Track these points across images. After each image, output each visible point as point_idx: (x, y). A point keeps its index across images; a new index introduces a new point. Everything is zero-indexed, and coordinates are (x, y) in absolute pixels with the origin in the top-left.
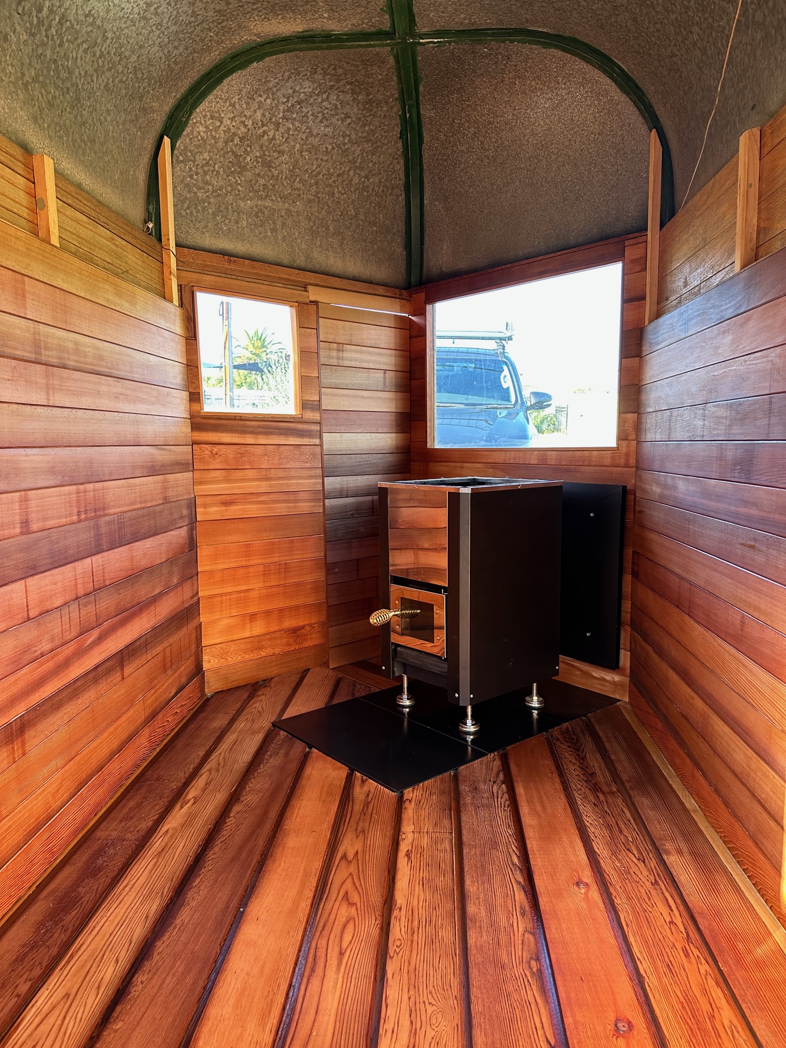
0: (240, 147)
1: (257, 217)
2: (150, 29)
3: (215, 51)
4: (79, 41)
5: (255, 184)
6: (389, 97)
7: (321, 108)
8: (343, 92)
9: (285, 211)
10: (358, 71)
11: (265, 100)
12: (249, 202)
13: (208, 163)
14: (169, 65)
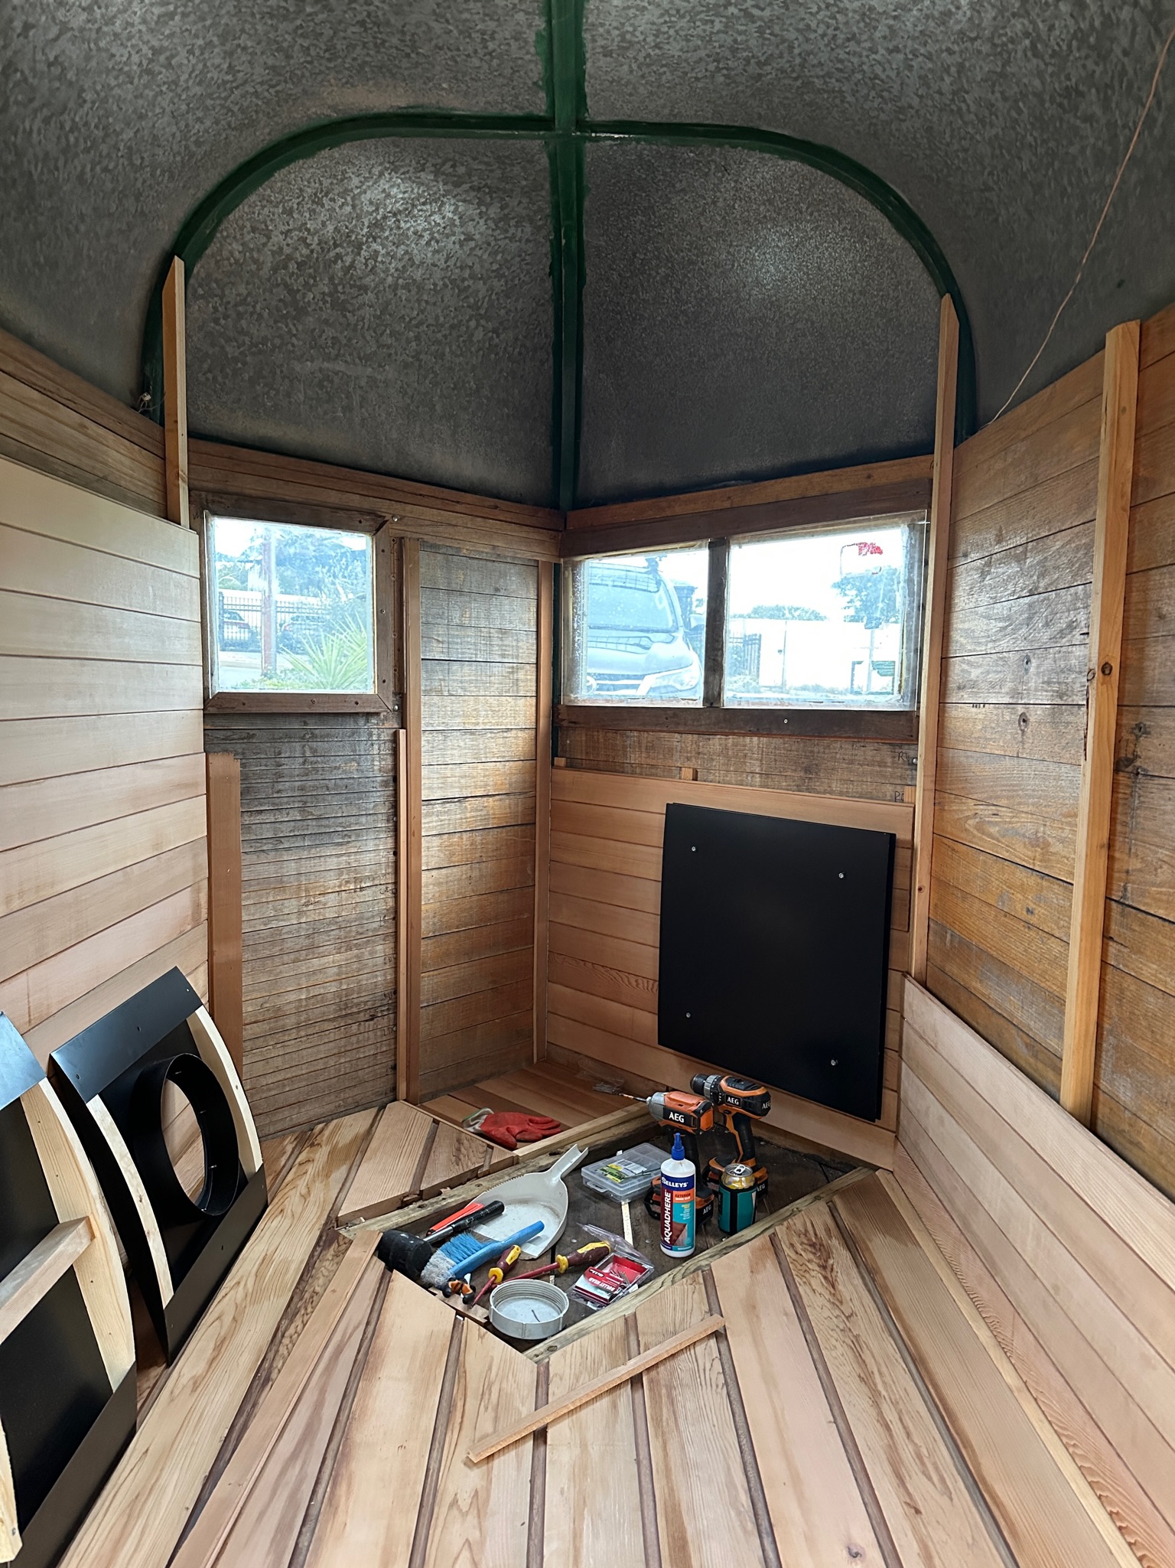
0: (298, 278)
1: (321, 386)
2: (157, 89)
3: (264, 128)
4: (36, 104)
5: (320, 336)
6: (535, 213)
7: (429, 223)
8: (464, 201)
9: (365, 380)
10: (491, 171)
11: (341, 207)
12: (309, 363)
13: (245, 299)
14: (186, 147)
